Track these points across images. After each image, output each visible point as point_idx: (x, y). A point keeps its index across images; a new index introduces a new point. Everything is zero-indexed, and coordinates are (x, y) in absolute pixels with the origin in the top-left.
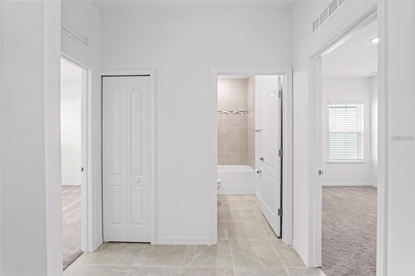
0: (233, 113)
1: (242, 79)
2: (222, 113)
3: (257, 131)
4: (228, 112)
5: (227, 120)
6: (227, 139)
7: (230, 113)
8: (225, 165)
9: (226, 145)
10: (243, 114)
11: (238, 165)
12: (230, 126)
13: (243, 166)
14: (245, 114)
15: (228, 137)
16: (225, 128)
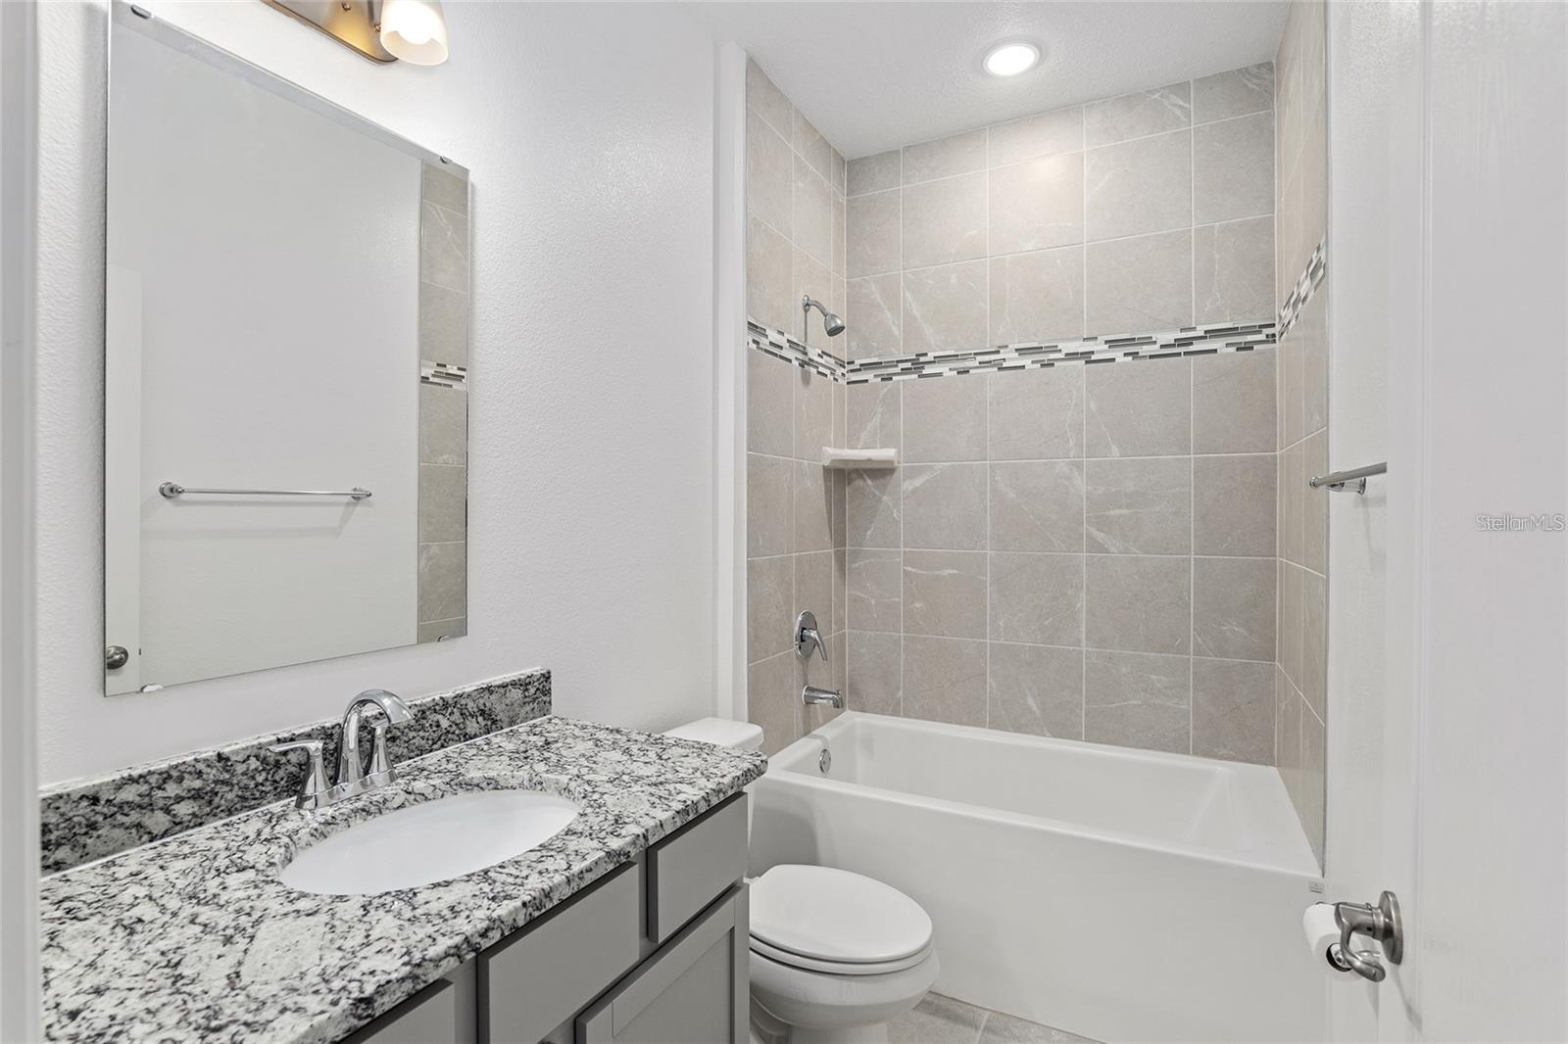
0: (1145, 350)
1: (1223, 78)
2: (1052, 356)
3: (1337, 483)
4: (1100, 350)
5: (1093, 406)
6: (1096, 547)
7: (1118, 354)
8: (1077, 737)
9: (1083, 594)
10: (1232, 349)
11: (1186, 751)
12: (1115, 450)
13: (1222, 769)
14: (1248, 347)
15: (1100, 536)
16: (1078, 466)
